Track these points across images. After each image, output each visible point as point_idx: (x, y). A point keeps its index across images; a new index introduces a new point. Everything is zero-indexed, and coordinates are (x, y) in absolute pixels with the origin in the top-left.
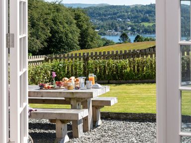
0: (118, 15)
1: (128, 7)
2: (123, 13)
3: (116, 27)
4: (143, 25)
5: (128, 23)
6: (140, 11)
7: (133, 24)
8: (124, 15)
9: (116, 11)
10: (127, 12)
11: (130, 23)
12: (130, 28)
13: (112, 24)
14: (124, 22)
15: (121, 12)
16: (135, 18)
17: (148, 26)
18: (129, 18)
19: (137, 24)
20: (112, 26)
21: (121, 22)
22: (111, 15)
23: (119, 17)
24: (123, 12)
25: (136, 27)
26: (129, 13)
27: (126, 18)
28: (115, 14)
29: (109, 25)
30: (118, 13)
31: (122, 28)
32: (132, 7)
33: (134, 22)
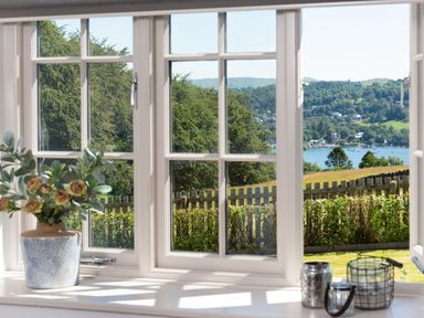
0: (335, 103)
1: (358, 85)
2: (345, 100)
3: (329, 133)
4: (391, 128)
5: (357, 122)
6: (384, 95)
7: (369, 125)
8: (348, 105)
9: (330, 95)
10: (354, 97)
11: (360, 123)
12: (360, 135)
13: (321, 124)
14: (348, 120)
15: (340, 97)
16: (371, 112)
17: (402, 131)
18: (358, 111)
19: (377, 124)
20: (319, 130)
21: (339, 120)
22: (318, 104)
23: (336, 109)
24: (346, 97)
25: (374, 133)
26: (360, 100)
27: (352, 112)
28: (327, 101)
29: (313, 128)
30: (334, 99)
31: (343, 135)
32: (365, 85)
33: (371, 121)
